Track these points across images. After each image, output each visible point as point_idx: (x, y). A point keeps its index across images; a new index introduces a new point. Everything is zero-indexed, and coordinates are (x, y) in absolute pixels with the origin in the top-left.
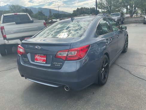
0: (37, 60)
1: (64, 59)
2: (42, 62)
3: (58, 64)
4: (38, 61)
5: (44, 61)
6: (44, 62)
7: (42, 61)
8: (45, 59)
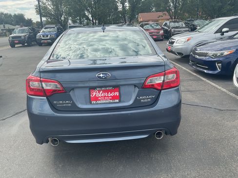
0: (96, 99)
1: (160, 88)
2: (112, 101)
3: (148, 99)
4: (99, 100)
5: (114, 98)
6: (117, 101)
7: (110, 99)
8: (117, 94)
